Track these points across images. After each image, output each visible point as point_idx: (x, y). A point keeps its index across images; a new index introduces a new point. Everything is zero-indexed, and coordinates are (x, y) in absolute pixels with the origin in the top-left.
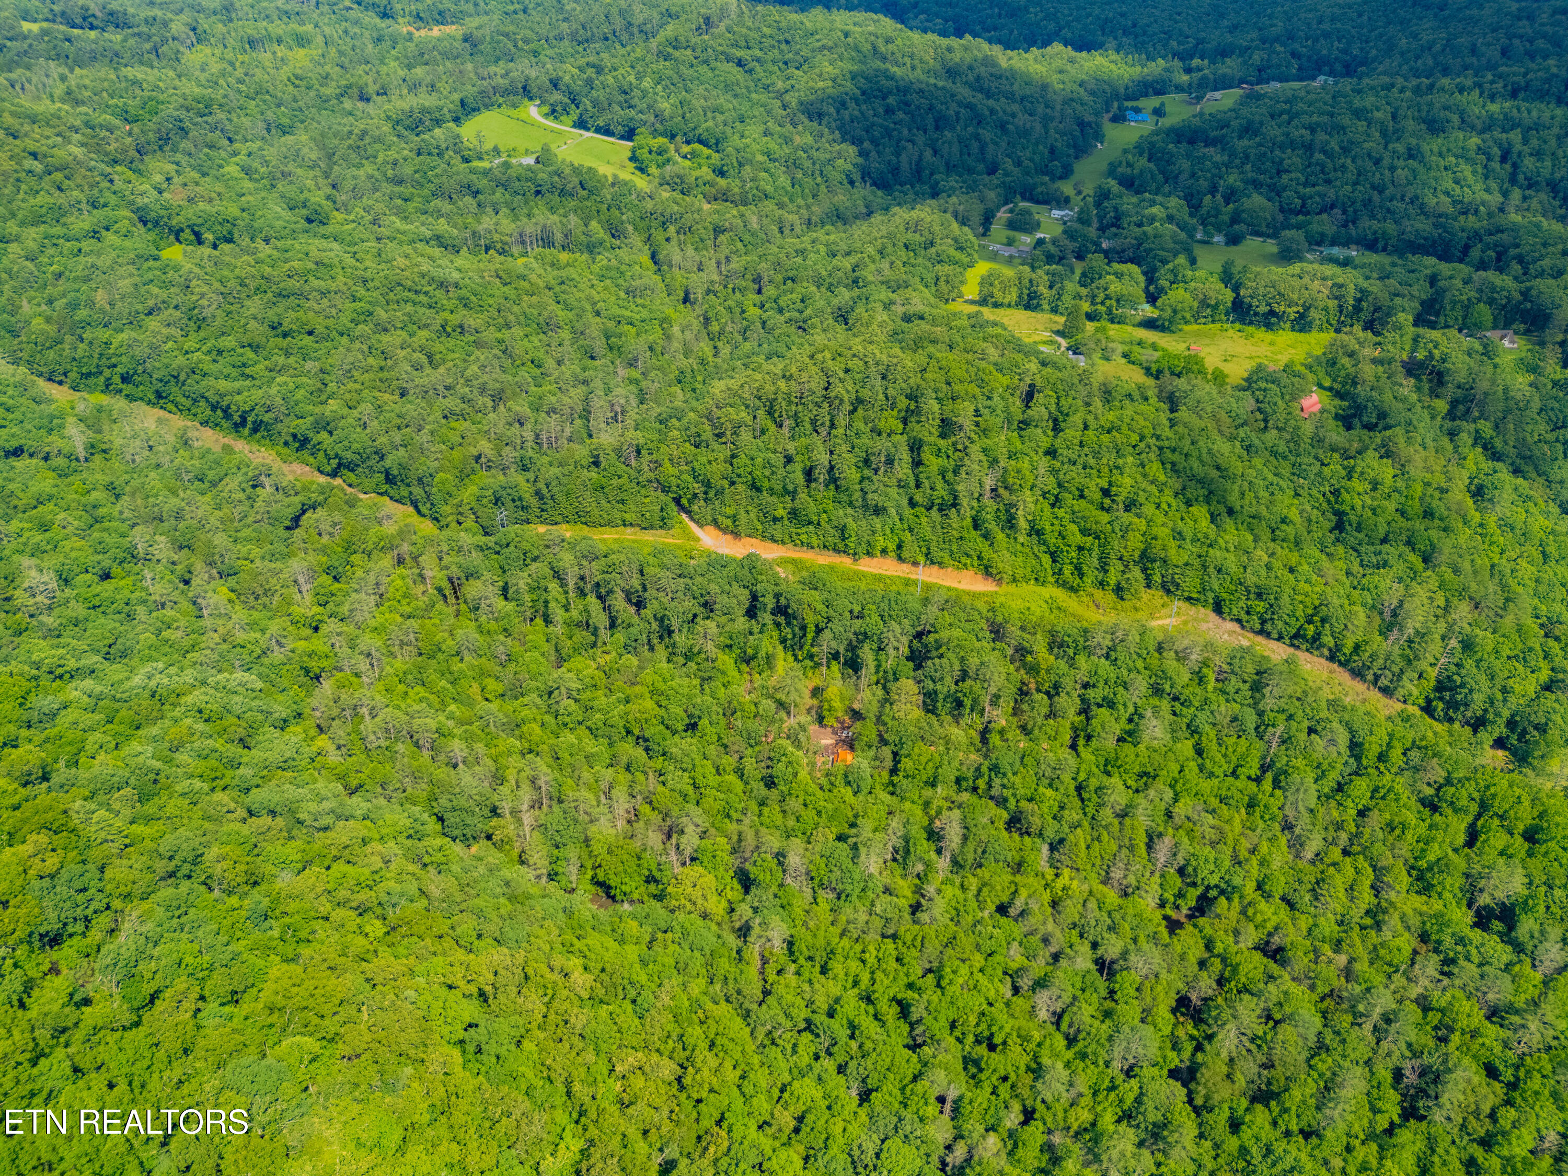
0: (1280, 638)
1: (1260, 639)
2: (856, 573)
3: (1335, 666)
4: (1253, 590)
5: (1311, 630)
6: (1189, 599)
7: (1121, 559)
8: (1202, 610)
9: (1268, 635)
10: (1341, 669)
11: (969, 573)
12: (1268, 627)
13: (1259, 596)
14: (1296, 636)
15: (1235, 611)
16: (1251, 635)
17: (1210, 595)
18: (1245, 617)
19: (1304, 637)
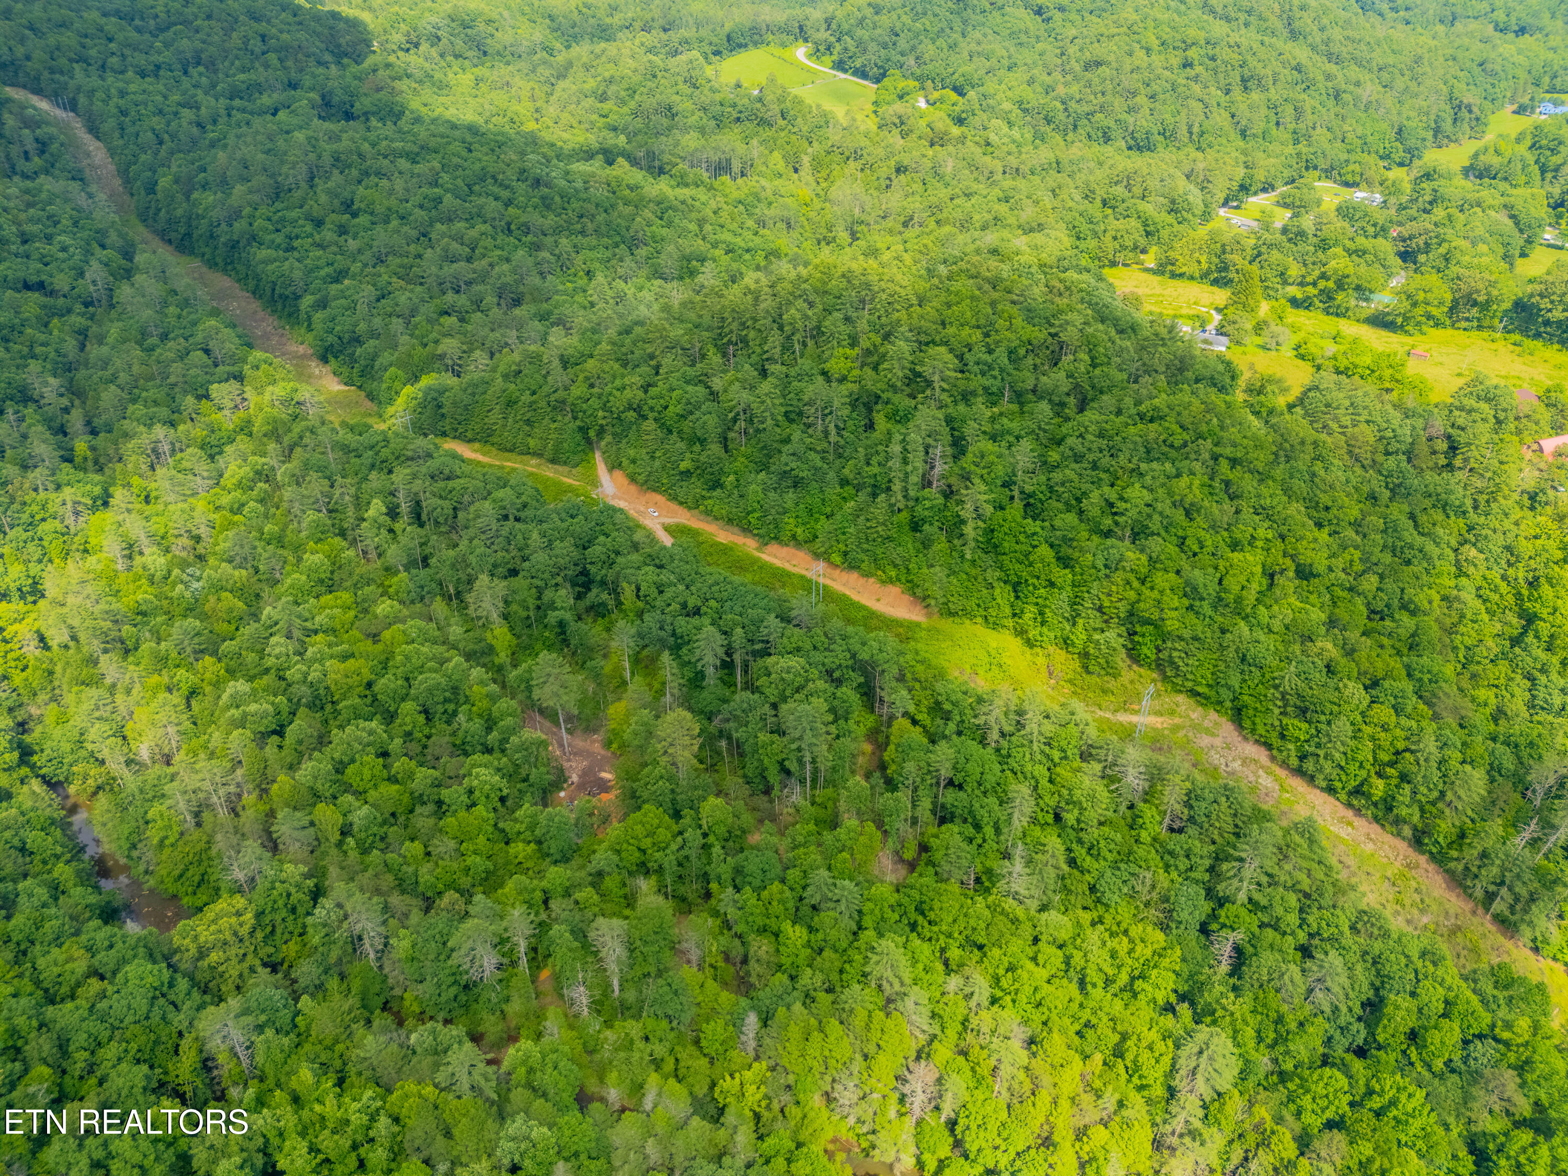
0: (1331, 790)
1: (1298, 784)
2: (755, 561)
3: (1423, 859)
4: (1293, 700)
5: (1379, 787)
6: (1194, 693)
7: (1100, 609)
8: (1213, 715)
9: (1311, 779)
10: (1431, 867)
11: (895, 590)
12: (1309, 766)
13: (1303, 712)
14: (1357, 792)
15: (1261, 730)
16: (1282, 773)
17: (1226, 694)
18: (1276, 741)
19: (1368, 796)
